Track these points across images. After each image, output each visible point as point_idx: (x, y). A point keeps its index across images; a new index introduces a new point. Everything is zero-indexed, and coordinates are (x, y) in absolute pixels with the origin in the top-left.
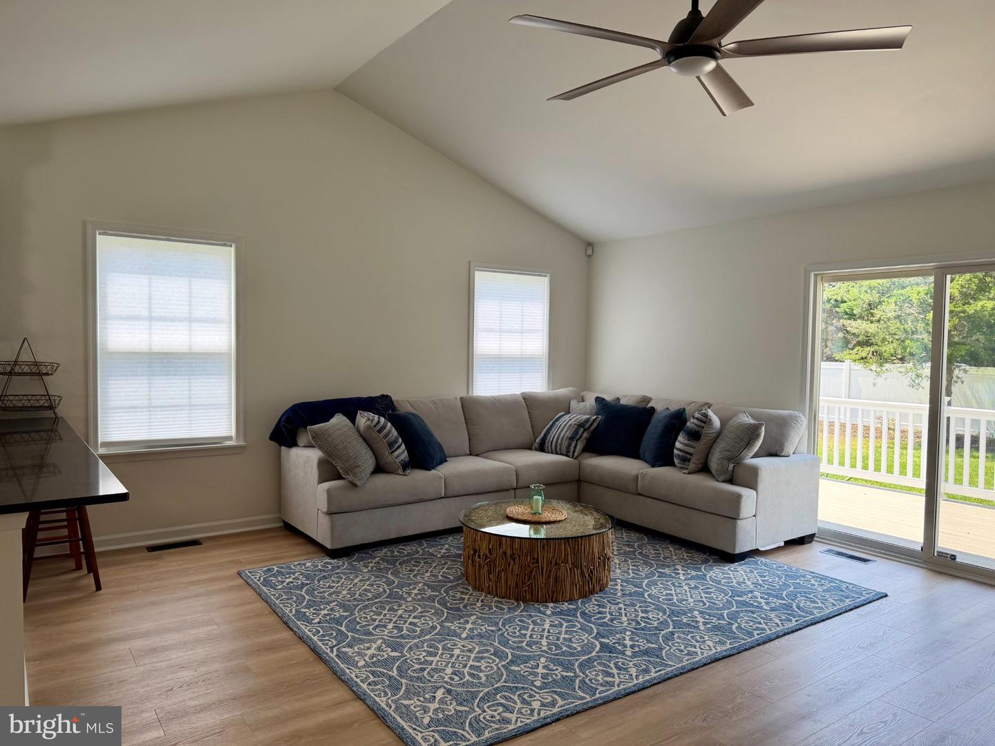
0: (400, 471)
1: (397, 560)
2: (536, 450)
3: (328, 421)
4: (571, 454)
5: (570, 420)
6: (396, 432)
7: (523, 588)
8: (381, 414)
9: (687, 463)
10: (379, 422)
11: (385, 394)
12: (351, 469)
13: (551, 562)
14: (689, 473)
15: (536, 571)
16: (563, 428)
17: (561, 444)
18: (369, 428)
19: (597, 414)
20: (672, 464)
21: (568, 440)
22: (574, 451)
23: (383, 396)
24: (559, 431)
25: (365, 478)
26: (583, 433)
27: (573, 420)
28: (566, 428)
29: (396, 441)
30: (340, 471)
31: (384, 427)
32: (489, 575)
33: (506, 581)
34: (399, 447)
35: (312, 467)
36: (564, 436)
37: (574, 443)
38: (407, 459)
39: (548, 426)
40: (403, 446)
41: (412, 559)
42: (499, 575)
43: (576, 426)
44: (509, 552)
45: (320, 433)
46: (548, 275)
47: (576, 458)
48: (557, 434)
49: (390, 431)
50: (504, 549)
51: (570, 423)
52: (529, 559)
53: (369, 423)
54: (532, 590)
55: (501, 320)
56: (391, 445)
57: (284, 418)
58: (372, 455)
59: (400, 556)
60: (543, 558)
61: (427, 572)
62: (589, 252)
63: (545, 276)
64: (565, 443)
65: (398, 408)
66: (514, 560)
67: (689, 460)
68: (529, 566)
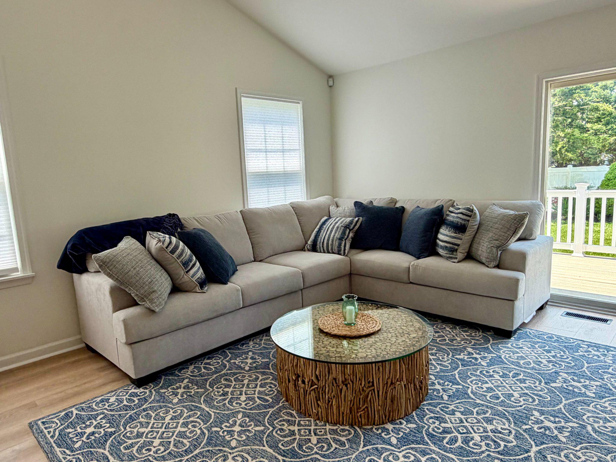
0: (198, 289)
1: (206, 380)
2: (309, 250)
3: (116, 246)
4: (342, 252)
5: (336, 223)
6: (189, 250)
7: (358, 412)
8: (171, 234)
9: (455, 253)
10: (170, 242)
11: (172, 213)
12: (147, 296)
13: (387, 382)
14: (459, 262)
15: (372, 394)
16: (332, 231)
17: (332, 245)
18: (161, 249)
19: (358, 216)
20: (437, 254)
21: (337, 241)
22: (345, 250)
23: (170, 215)
24: (328, 233)
25: (163, 302)
26: (349, 233)
27: (339, 223)
28: (334, 230)
29: (190, 260)
30: (136, 298)
31: (176, 247)
32: (317, 401)
33: (338, 407)
34: (194, 265)
35: (104, 295)
36: (333, 238)
37: (344, 242)
38: (203, 276)
39: (316, 230)
40: (198, 264)
41: (221, 376)
42: (329, 401)
43: (343, 228)
44: (340, 378)
45: (108, 260)
46: (301, 102)
47: (346, 256)
48: (327, 236)
49: (183, 251)
50: (334, 375)
51: (337, 225)
52: (363, 383)
53: (160, 244)
54: (368, 414)
55: (266, 142)
56: (185, 264)
57: (69, 246)
58: (167, 276)
59: (208, 374)
60: (379, 379)
61: (241, 394)
62: (331, 83)
63: (299, 103)
64: (336, 244)
65: (185, 225)
66: (346, 386)
67: (456, 250)
68: (363, 390)
